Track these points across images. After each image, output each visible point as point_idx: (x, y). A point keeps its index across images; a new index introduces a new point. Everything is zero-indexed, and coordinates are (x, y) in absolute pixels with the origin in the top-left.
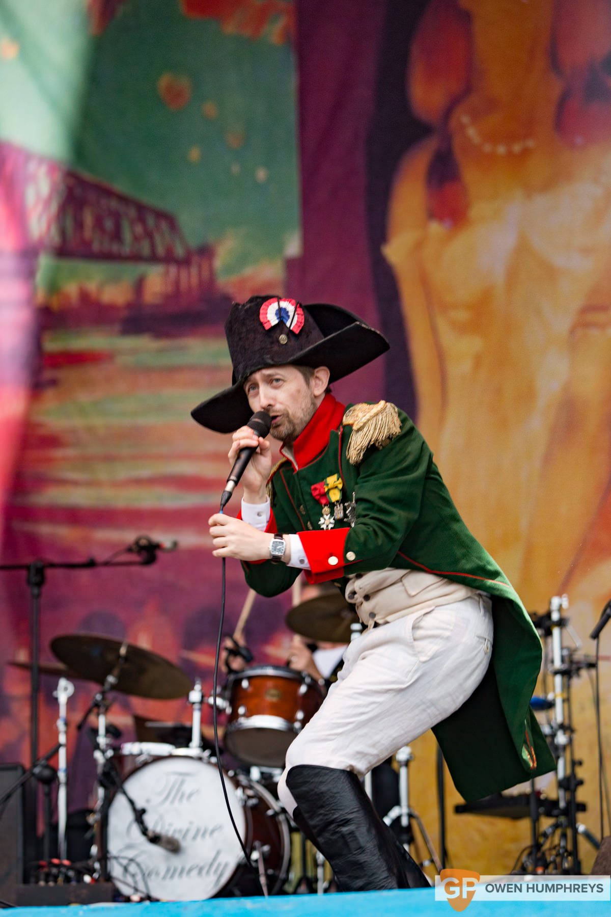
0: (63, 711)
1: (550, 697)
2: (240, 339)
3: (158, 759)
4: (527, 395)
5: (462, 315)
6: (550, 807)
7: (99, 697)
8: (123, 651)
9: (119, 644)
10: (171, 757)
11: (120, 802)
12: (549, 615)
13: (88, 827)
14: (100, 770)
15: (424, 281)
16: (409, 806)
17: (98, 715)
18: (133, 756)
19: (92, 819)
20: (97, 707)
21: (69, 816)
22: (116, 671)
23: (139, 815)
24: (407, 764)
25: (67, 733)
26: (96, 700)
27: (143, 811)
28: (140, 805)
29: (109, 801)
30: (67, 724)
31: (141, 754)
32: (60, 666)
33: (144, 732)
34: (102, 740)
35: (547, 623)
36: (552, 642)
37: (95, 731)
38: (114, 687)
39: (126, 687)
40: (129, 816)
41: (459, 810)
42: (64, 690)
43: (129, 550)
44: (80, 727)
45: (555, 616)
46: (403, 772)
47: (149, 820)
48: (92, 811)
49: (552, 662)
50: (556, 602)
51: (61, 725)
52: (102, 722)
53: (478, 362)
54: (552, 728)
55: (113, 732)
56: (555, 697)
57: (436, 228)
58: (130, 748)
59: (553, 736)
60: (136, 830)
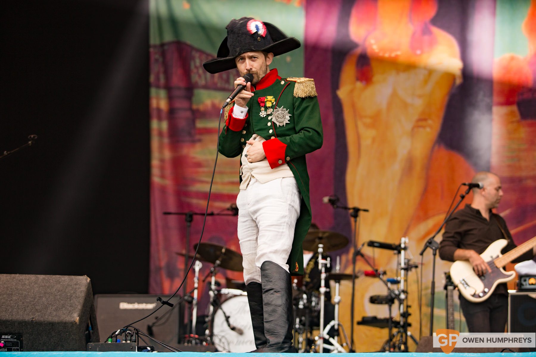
0: (197, 274)
1: (399, 279)
2: (238, 36)
3: (235, 296)
4: (393, 155)
5: (368, 121)
6: (396, 324)
7: (212, 269)
8: (223, 250)
9: (222, 248)
10: (241, 295)
11: (220, 313)
12: (400, 245)
13: (205, 322)
14: (211, 300)
15: (353, 106)
16: (339, 321)
17: (211, 277)
18: (225, 295)
19: (207, 319)
20: (211, 274)
21: (198, 317)
22: (220, 259)
23: (227, 318)
24: (338, 303)
25: (198, 283)
26: (211, 271)
27: (229, 317)
28: (228, 314)
29: (215, 312)
30: (198, 279)
31: (229, 293)
32: (198, 256)
33: (230, 284)
34: (213, 287)
35: (399, 248)
36: (401, 256)
37: (210, 283)
38: (219, 266)
39: (224, 266)
40: (223, 318)
41: (359, 323)
42: (198, 266)
43: (228, 209)
44: (204, 281)
45: (403, 246)
46: (337, 307)
47: (231, 321)
48: (207, 316)
49: (400, 264)
50: (403, 240)
51: (196, 280)
52: (213, 280)
53: (374, 140)
54: (399, 291)
55: (217, 284)
56: (401, 279)
57: (359, 84)
58: (224, 291)
59: (399, 294)
60: (225, 324)
